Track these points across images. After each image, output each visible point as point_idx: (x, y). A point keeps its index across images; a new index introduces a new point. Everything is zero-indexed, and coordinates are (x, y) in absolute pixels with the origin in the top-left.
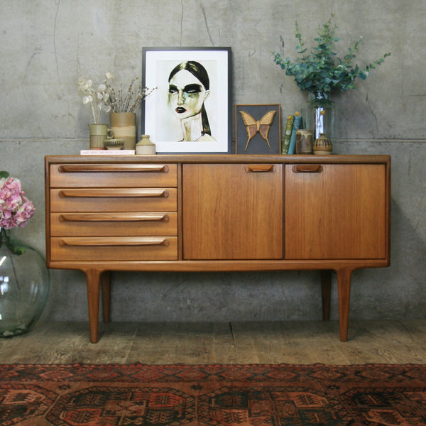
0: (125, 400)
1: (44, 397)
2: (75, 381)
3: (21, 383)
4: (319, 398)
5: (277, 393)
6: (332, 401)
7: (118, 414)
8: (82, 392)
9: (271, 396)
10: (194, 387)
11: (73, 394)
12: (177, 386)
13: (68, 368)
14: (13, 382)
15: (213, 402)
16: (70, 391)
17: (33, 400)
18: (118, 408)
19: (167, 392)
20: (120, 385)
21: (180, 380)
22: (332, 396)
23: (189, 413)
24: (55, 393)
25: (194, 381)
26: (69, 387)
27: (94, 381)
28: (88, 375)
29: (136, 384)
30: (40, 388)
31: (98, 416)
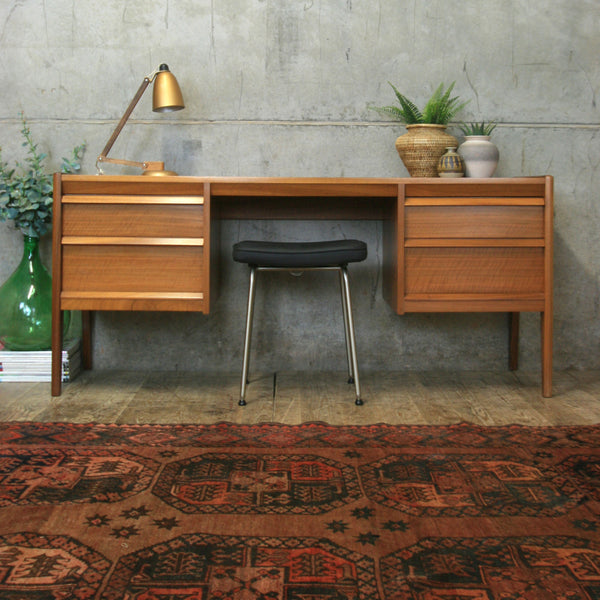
0: (257, 470)
1: (141, 467)
2: (180, 446)
3: (106, 448)
4: (528, 468)
5: (467, 462)
6: (547, 473)
7: (251, 489)
8: (193, 460)
9: (459, 465)
10: (348, 454)
11: (183, 462)
12: (325, 453)
13: (167, 430)
14: (94, 447)
15: (381, 475)
16: (177, 458)
17: (127, 471)
18: (248, 481)
19: (313, 460)
20: (244, 450)
21: (327, 444)
22: (546, 467)
23: (351, 488)
24: (156, 462)
25: (346, 446)
26: (174, 453)
27: (207, 446)
28: (197, 439)
29: (266, 450)
30: (135, 455)
31: (224, 491)
